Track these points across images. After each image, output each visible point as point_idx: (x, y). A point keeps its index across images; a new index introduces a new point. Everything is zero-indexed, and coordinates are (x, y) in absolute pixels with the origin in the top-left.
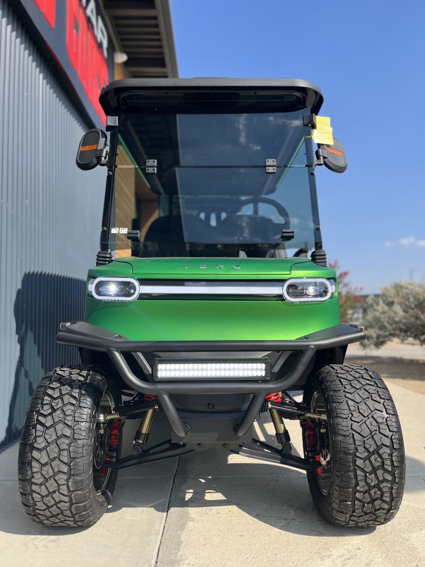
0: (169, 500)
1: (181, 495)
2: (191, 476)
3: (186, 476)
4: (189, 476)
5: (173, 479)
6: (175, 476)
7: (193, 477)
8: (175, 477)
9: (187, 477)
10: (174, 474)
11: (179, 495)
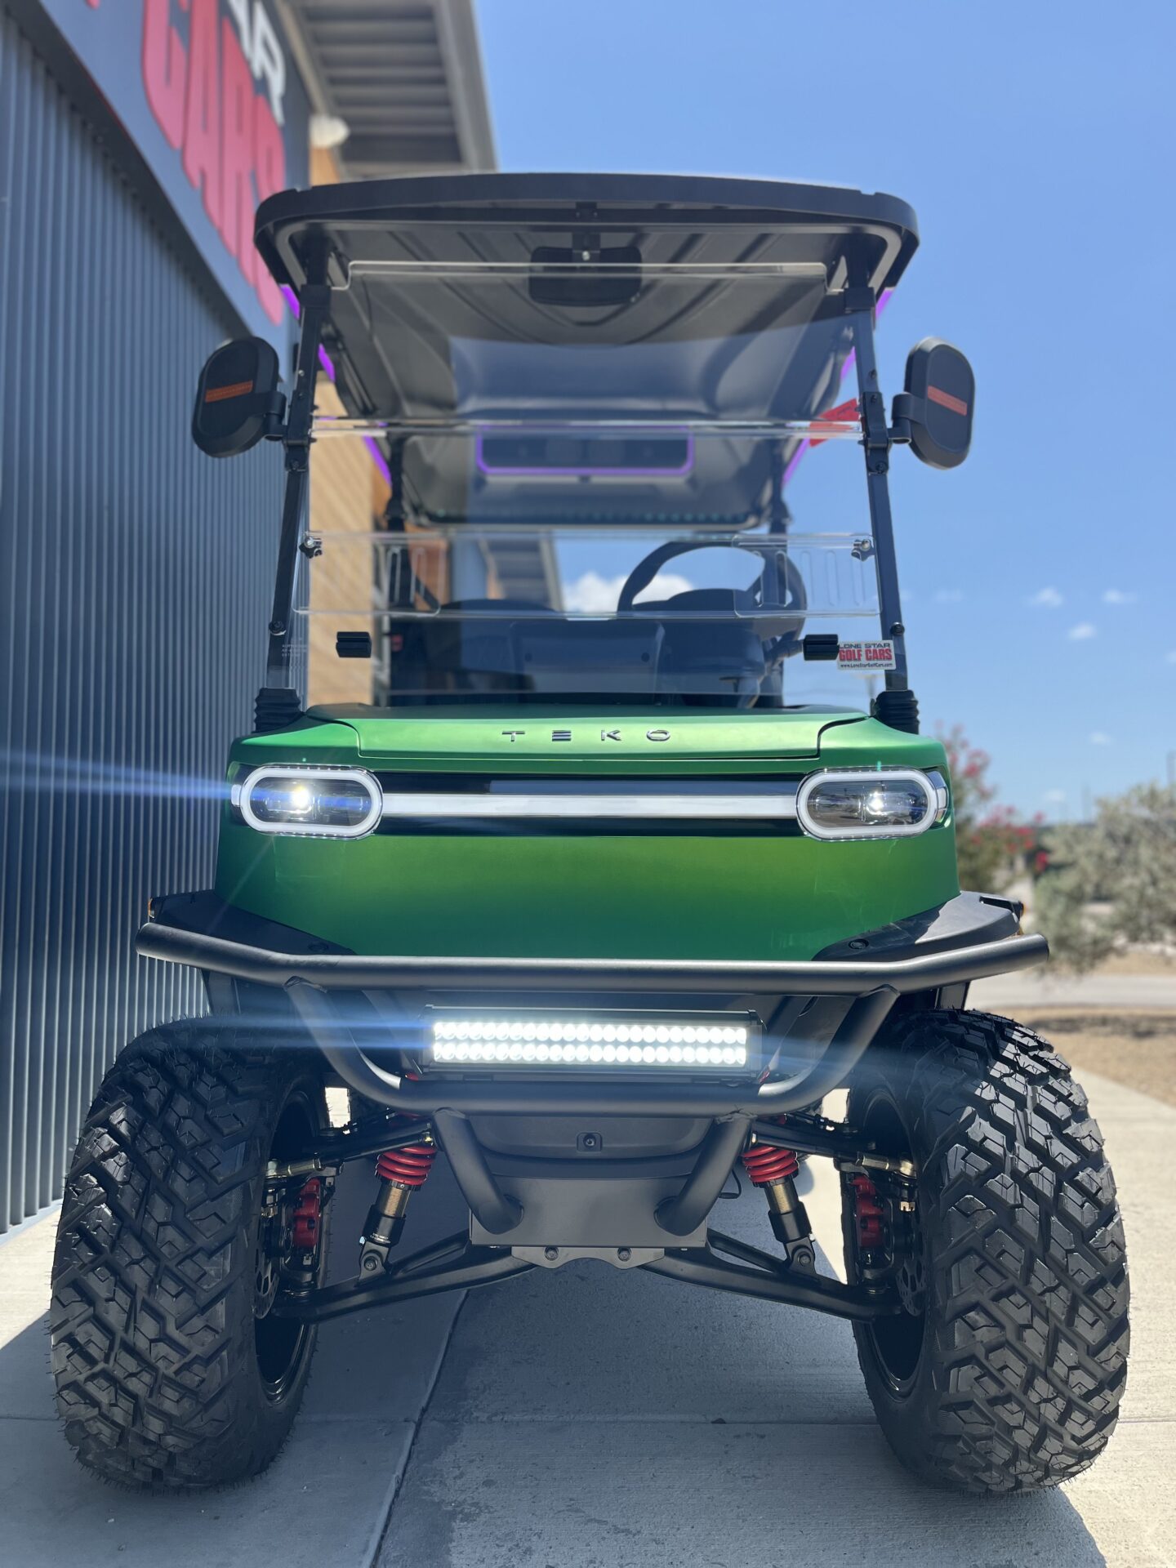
0: (391, 1508)
1: (432, 1490)
2: (475, 1414)
3: (460, 1415)
4: (472, 1414)
5: (414, 1426)
6: (424, 1411)
7: (484, 1417)
8: (424, 1417)
9: (463, 1417)
10: (423, 1403)
11: (425, 1488)
